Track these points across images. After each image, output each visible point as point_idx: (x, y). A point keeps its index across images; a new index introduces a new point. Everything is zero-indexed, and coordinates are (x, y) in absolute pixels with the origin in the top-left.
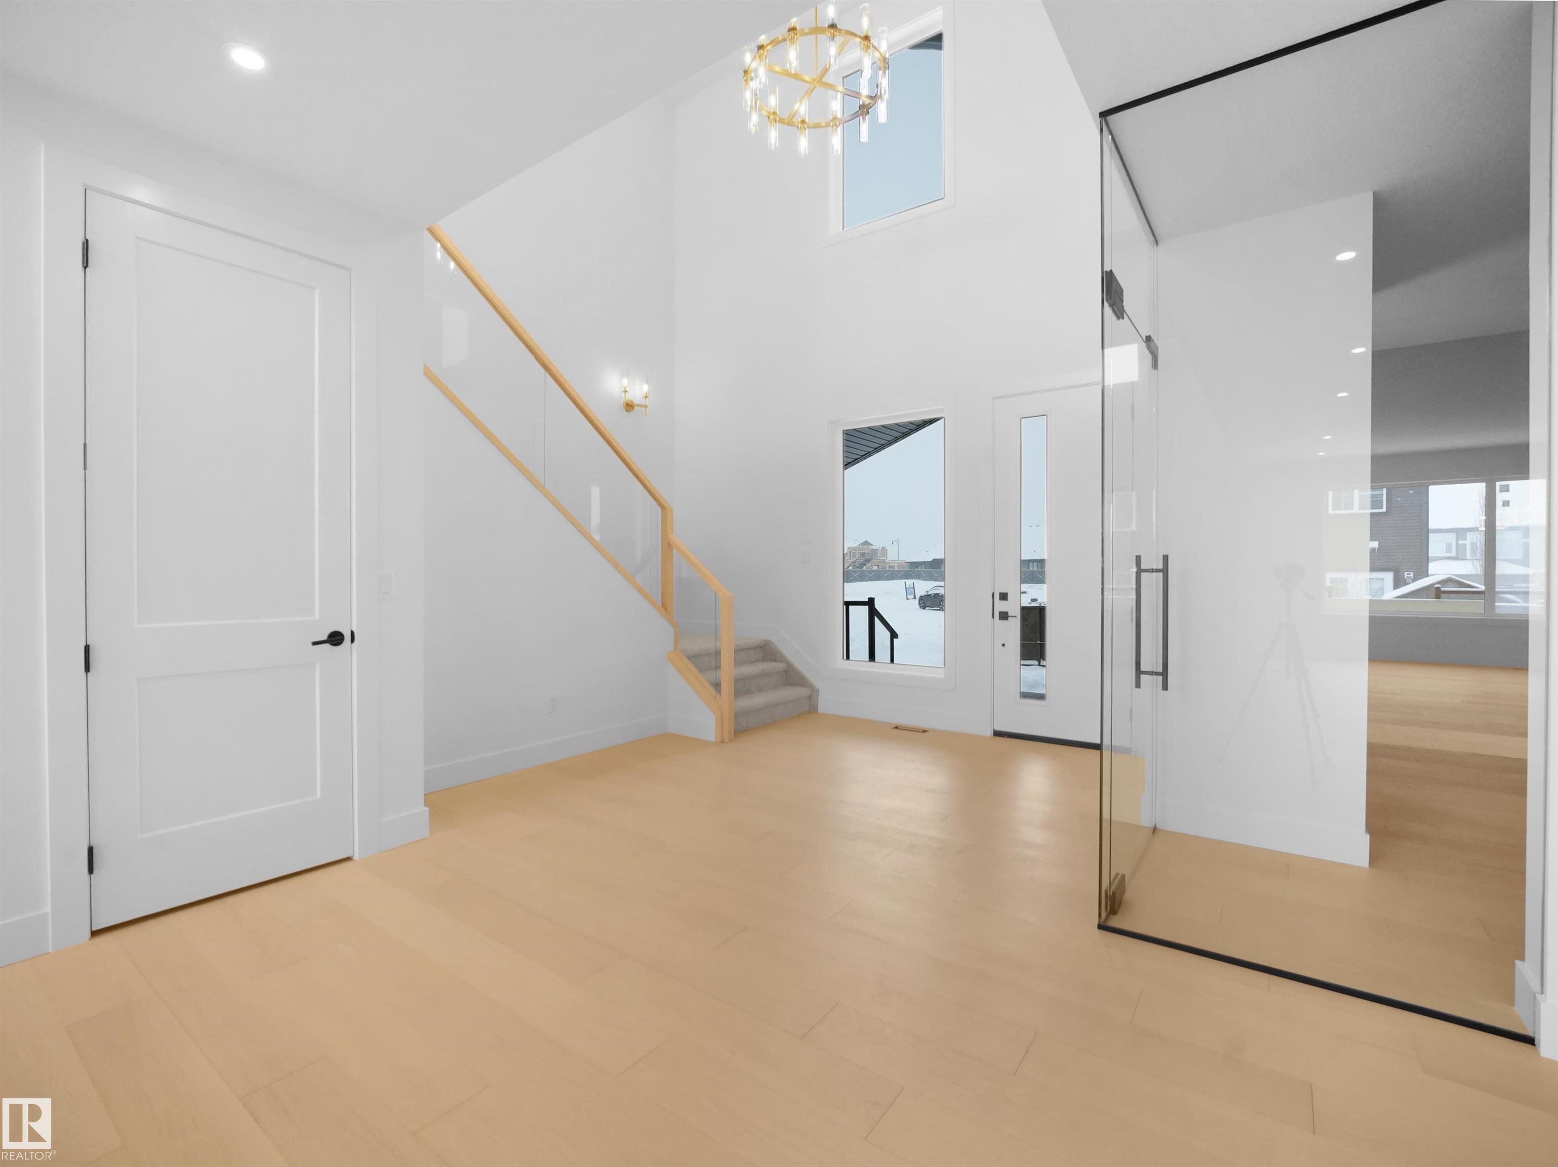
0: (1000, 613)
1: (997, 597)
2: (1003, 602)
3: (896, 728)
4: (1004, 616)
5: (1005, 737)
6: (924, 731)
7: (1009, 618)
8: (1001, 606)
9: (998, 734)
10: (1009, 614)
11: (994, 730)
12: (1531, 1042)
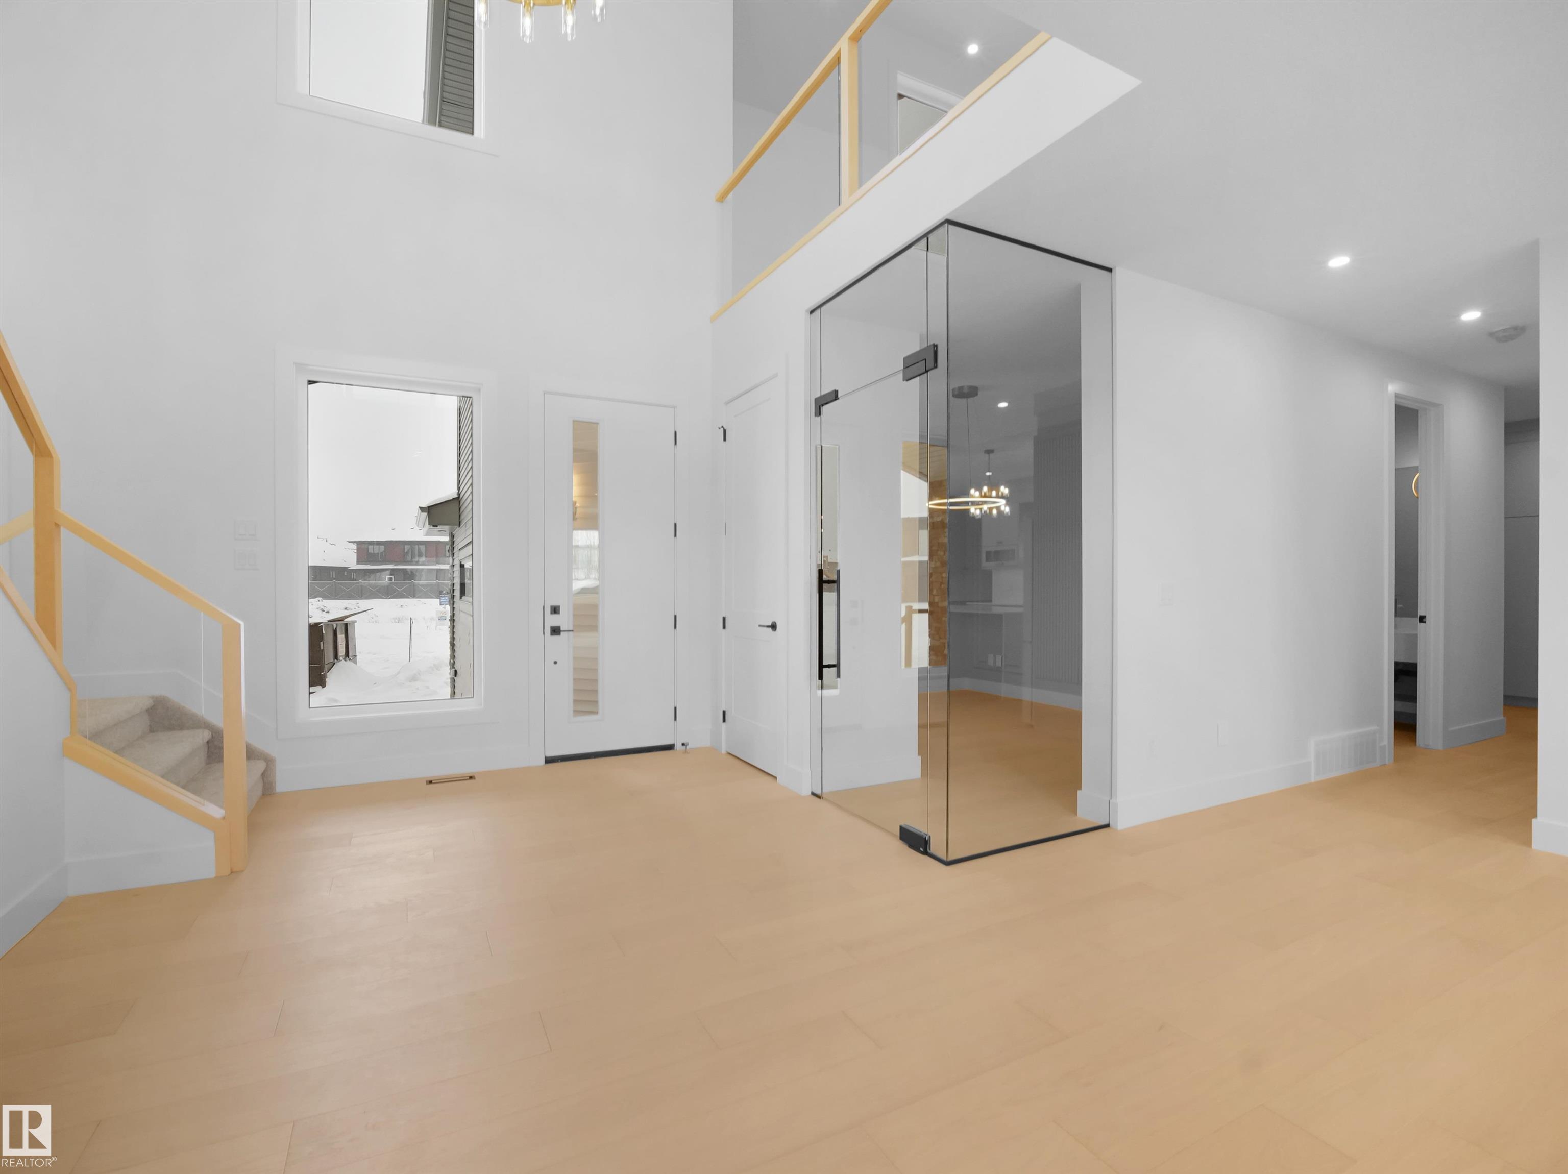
0: (552, 628)
1: (548, 610)
2: (555, 616)
3: (431, 782)
4: (556, 631)
5: (558, 762)
6: (471, 778)
7: (562, 633)
8: (553, 620)
9: (549, 760)
10: (562, 629)
11: (546, 758)
12: (1107, 826)
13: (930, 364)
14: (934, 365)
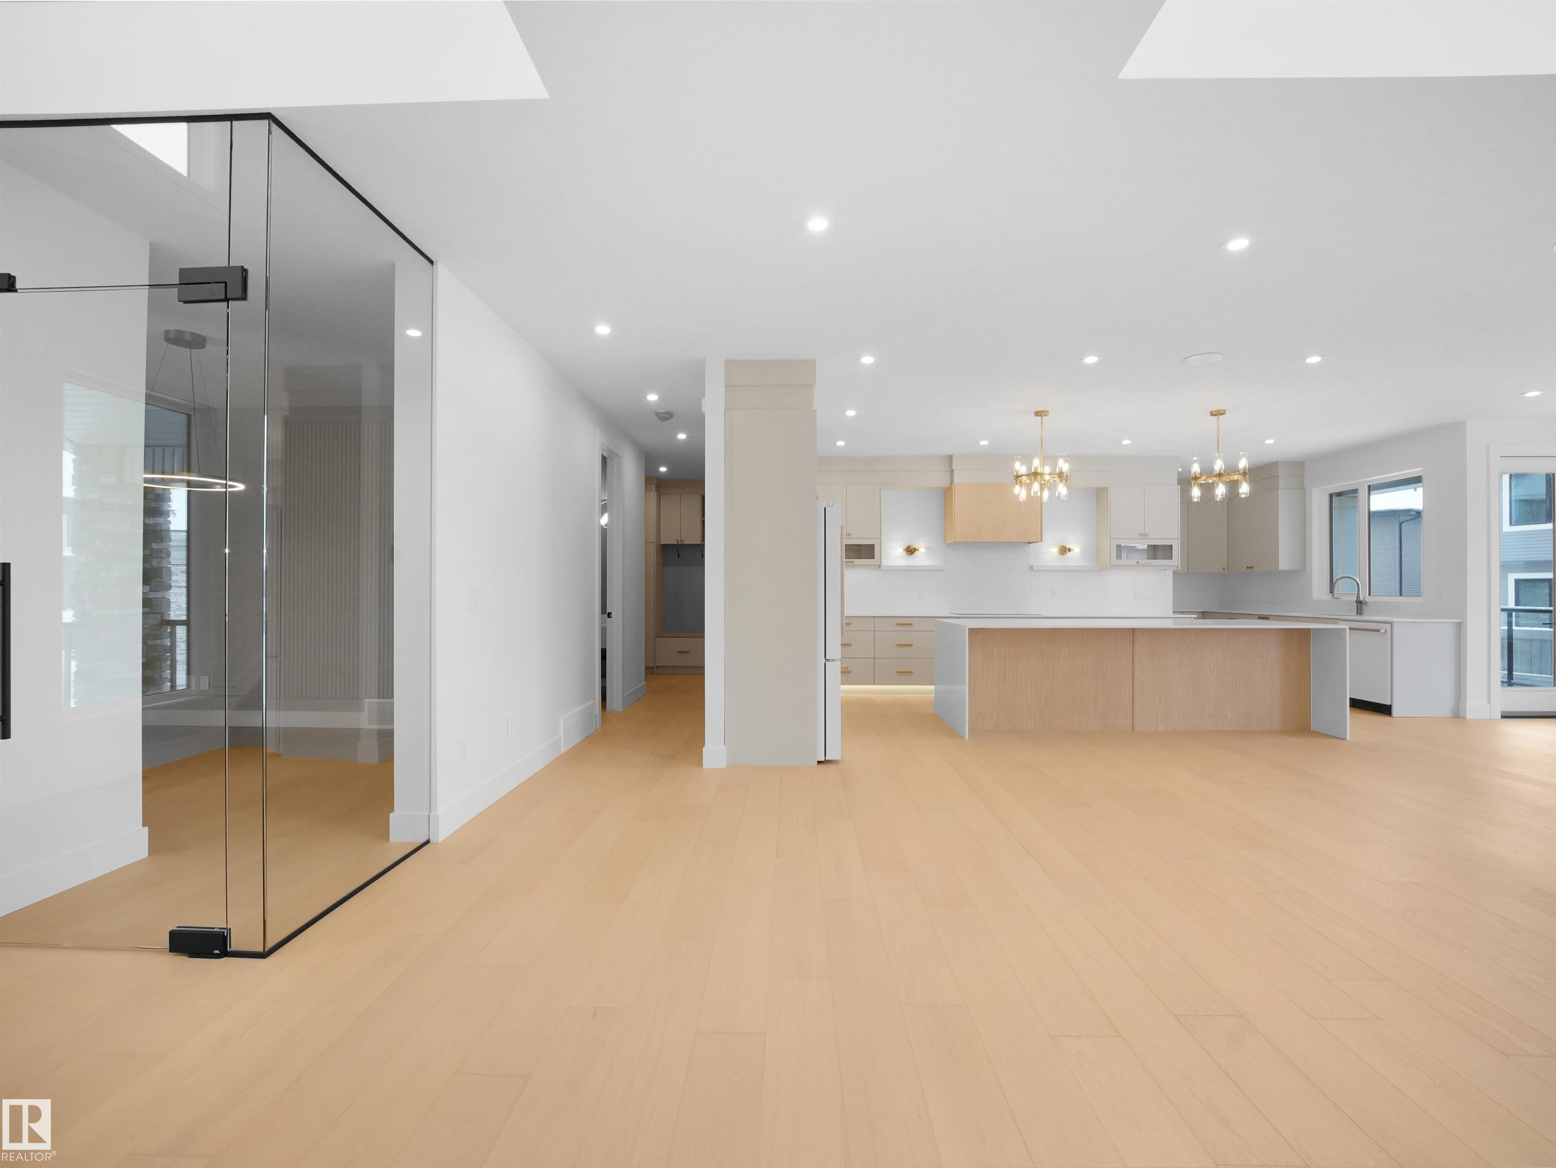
12: (428, 842)
13: (237, 291)
14: (242, 295)
